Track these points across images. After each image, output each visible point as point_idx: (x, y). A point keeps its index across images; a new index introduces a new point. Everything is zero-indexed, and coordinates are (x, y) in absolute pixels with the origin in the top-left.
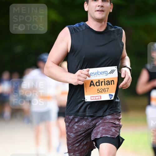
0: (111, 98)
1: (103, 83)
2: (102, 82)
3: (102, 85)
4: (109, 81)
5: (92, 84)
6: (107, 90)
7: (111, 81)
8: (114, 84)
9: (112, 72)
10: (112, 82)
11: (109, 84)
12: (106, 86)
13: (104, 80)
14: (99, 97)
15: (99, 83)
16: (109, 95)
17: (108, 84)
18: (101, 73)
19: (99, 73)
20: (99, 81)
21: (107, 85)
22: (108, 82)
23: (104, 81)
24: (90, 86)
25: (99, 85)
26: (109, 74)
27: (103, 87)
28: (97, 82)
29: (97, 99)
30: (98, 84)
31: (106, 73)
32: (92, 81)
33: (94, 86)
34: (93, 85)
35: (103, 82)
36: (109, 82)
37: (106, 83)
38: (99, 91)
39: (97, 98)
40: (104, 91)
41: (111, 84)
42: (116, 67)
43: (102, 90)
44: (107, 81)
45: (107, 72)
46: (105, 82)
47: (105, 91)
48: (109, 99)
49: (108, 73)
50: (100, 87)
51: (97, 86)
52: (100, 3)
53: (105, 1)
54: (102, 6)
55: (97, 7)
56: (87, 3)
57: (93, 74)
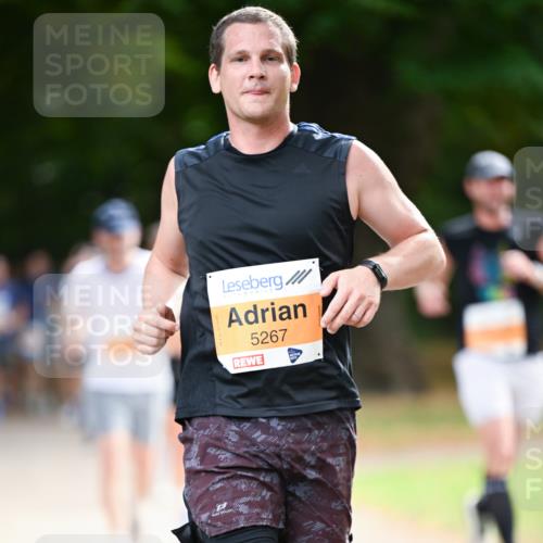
0: (293, 361)
1: (269, 315)
2: (263, 311)
3: (264, 320)
4: (288, 308)
5: (234, 317)
6: (280, 334)
7: (296, 307)
8: (305, 315)
9: (300, 277)
10: (300, 310)
11: (289, 317)
12: (279, 324)
13: (272, 304)
14: (259, 359)
15: (256, 314)
16: (289, 350)
17: (285, 316)
18: (260, 283)
19: (255, 284)
20: (255, 306)
21: (282, 319)
22: (285, 310)
23: (270, 307)
24: (230, 325)
25: (256, 321)
26: (287, 284)
27: (270, 325)
28: (249, 312)
29: (252, 366)
30: (251, 317)
31: (278, 281)
32: (233, 310)
33: (241, 324)
34: (239, 320)
35: (267, 310)
36: (289, 312)
37: (278, 313)
38: (255, 341)
39: (250, 361)
40: (272, 338)
41: (296, 316)
42: (317, 260)
43: (264, 335)
44: (281, 309)
45: (281, 278)
46: (273, 310)
47: (274, 339)
49: (285, 281)
50: (259, 327)
51: (251, 323)
52: (254, 66)
53: (271, 59)
54: (262, 77)
55: (247, 80)
56: (218, 67)
57: (236, 287)
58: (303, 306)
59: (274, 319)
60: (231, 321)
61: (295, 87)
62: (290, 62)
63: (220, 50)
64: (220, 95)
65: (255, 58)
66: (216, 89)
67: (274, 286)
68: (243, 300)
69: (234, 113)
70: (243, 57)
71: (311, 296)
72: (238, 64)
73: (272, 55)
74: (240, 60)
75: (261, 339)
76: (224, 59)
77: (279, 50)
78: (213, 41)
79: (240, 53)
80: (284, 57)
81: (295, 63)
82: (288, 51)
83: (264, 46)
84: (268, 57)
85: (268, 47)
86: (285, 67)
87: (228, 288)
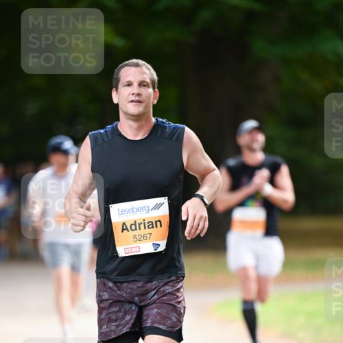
0: (155, 250)
1: (142, 226)
2: (139, 224)
3: (140, 229)
4: (152, 222)
5: (125, 228)
6: (148, 236)
7: (156, 222)
8: (161, 226)
9: (158, 206)
10: (158, 223)
11: (153, 227)
12: (148, 231)
13: (144, 220)
15: (136, 225)
16: (153, 244)
17: (150, 226)
18: (138, 210)
19: (135, 210)
20: (135, 222)
21: (149, 228)
22: (150, 223)
24: (122, 232)
25: (136, 229)
26: (151, 210)
27: (143, 231)
28: (131, 225)
29: (134, 252)
30: (133, 227)
31: (147, 209)
32: (124, 224)
33: (128, 231)
34: (127, 229)
35: (141, 223)
36: (152, 224)
37: (147, 225)
38: (135, 239)
39: (133, 250)
40: (144, 238)
41: (156, 227)
42: (167, 198)
43: (140, 236)
44: (148, 223)
45: (148, 207)
46: (144, 223)
47: (145, 238)
48: (153, 251)
49: (150, 208)
50: (137, 232)
51: (133, 230)
52: (135, 89)
53: (144, 86)
54: (139, 95)
55: (131, 96)
56: (117, 90)
57: (126, 212)
58: (160, 221)
59: (145, 228)
60: (123, 230)
61: (156, 102)
62: (154, 88)
63: (118, 80)
64: (117, 105)
65: (136, 84)
66: (115, 101)
67: (145, 212)
68: (129, 219)
69: (123, 112)
70: (129, 84)
71: (164, 216)
72: (127, 88)
73: (145, 84)
74: (128, 85)
75: (138, 238)
76: (120, 85)
77: (148, 81)
78: (115, 76)
79: (128, 82)
80: (151, 85)
81: (156, 90)
82: (153, 82)
83: (140, 78)
84: (142, 84)
85: (143, 79)
86: (151, 90)
87: (121, 212)
